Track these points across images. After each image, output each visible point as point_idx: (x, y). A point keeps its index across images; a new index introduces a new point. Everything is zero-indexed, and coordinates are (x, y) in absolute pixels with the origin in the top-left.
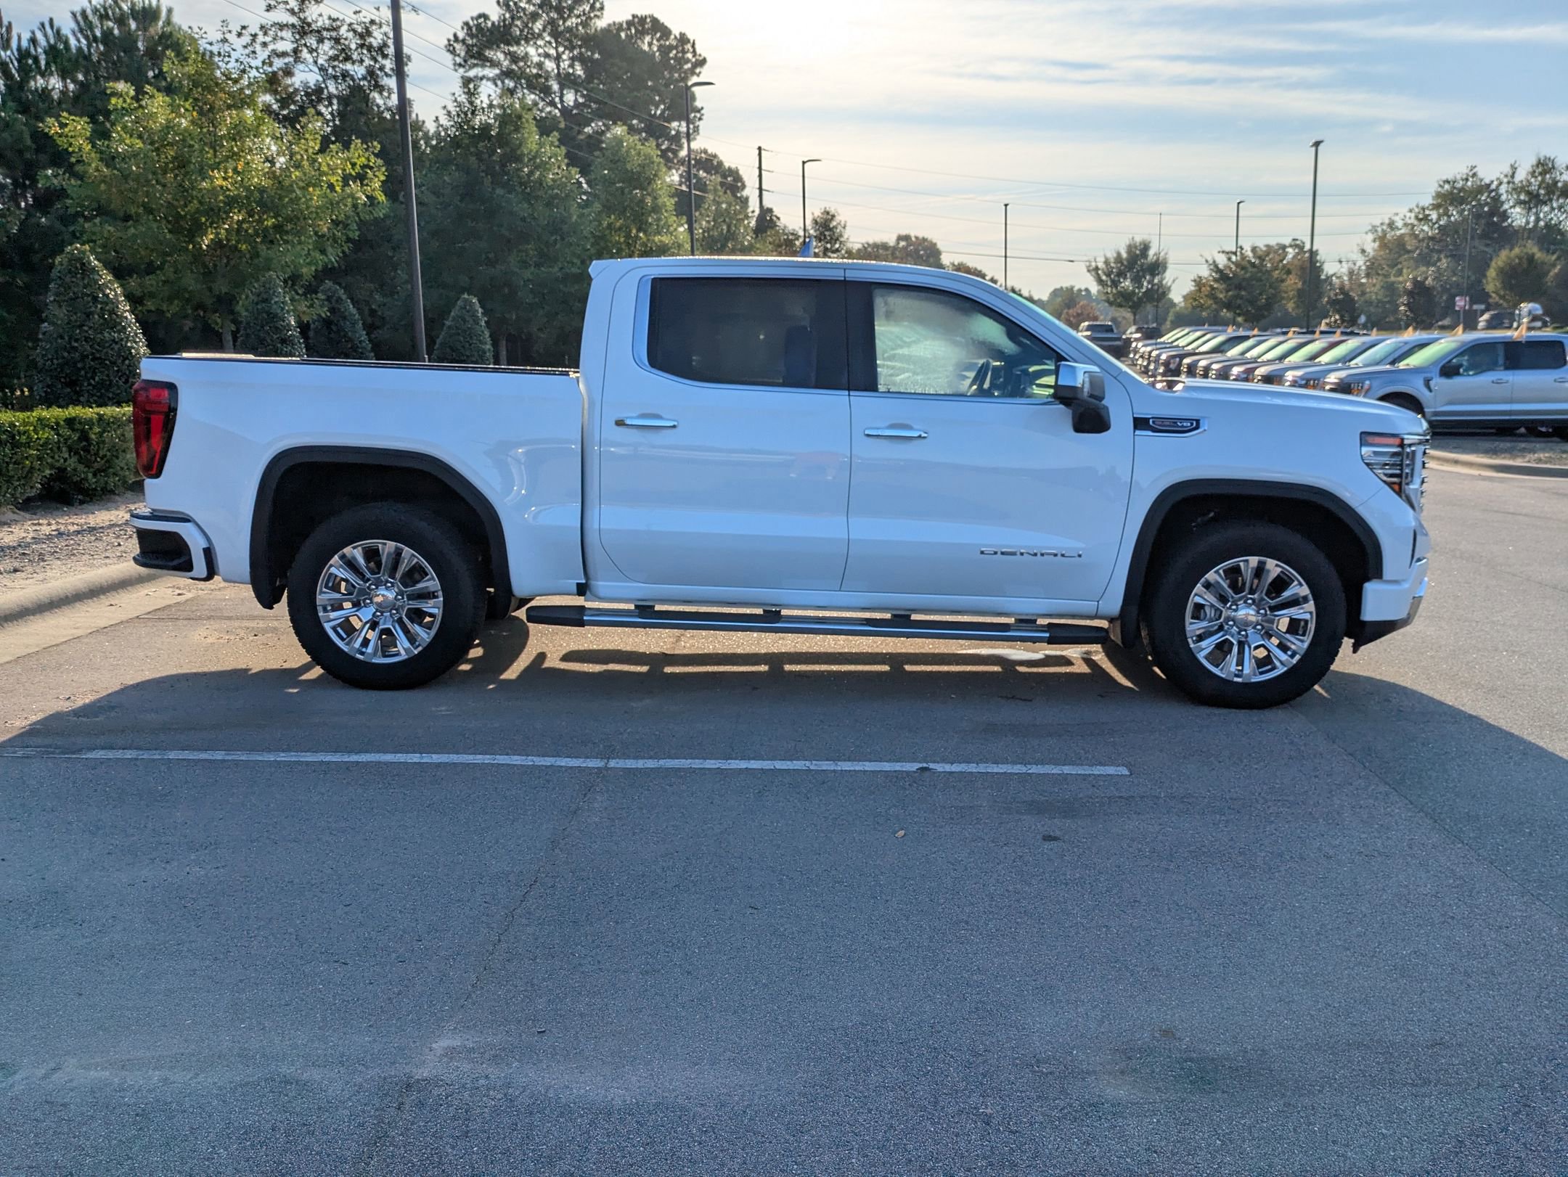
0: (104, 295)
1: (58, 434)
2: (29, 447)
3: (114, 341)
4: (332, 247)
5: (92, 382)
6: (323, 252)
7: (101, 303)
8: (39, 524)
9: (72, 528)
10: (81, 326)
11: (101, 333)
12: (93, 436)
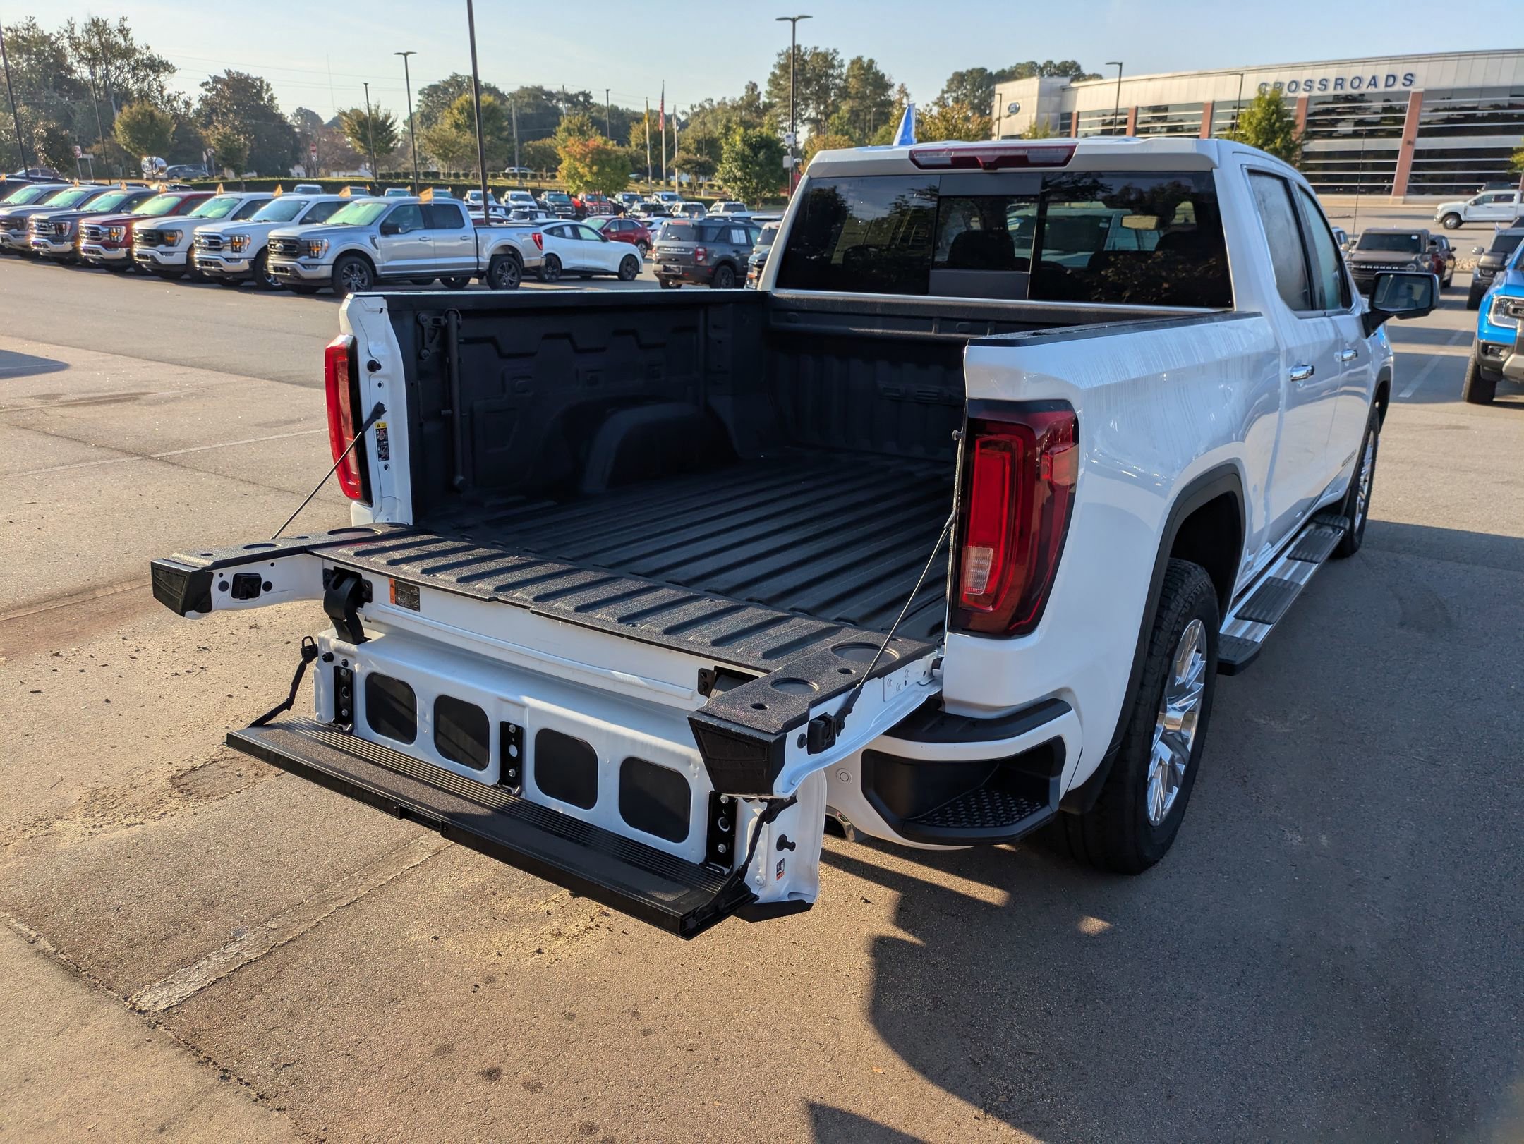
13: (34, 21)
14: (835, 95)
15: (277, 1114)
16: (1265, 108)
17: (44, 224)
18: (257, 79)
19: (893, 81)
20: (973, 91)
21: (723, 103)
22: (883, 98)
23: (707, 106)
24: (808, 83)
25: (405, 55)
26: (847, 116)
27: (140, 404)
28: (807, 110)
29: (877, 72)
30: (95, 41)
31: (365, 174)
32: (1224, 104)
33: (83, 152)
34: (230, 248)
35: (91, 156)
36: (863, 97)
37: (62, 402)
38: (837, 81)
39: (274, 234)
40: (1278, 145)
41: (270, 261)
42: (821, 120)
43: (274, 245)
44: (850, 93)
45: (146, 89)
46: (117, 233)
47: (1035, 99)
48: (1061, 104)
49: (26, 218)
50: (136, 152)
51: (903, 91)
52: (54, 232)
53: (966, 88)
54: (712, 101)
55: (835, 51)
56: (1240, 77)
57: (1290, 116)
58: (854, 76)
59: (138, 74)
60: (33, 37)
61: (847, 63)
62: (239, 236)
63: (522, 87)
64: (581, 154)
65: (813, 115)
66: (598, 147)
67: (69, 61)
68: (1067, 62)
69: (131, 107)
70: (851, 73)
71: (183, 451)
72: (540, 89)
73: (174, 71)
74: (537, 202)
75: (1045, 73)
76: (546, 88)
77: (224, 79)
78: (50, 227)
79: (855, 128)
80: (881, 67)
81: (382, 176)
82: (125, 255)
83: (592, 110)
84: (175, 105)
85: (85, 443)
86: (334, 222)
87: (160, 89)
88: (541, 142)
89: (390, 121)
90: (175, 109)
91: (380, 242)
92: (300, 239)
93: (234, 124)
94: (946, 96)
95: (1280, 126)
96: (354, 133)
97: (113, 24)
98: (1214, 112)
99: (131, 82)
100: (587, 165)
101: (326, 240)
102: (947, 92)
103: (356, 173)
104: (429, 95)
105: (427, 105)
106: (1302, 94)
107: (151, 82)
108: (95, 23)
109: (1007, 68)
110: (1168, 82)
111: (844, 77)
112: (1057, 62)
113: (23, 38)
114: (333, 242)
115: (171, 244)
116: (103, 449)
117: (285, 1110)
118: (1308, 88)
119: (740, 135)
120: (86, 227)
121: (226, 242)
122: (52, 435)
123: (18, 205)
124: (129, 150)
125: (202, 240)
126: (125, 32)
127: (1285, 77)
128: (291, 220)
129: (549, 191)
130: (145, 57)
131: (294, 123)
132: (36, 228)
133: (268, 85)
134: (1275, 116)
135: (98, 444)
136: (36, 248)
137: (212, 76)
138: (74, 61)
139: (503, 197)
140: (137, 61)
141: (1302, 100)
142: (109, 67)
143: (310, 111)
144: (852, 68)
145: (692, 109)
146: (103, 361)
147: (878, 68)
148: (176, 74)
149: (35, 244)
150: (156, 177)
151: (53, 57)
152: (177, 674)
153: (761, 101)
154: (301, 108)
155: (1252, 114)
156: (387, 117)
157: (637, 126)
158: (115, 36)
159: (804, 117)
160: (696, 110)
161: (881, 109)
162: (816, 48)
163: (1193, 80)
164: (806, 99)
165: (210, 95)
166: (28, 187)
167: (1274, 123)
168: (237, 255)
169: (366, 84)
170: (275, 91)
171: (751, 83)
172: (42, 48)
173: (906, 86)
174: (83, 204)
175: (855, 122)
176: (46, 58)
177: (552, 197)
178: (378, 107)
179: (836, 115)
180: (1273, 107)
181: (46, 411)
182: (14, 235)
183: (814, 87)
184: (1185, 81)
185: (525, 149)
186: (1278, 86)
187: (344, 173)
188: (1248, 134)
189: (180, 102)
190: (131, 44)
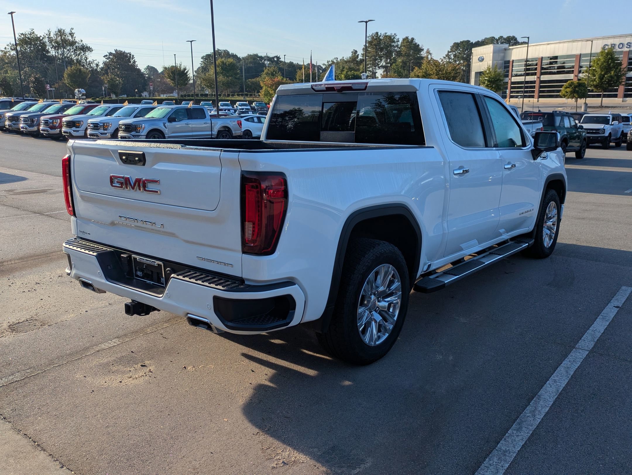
13: (33, 31)
14: (395, 55)
15: (8, 423)
16: (605, 57)
17: (26, 119)
18: (128, 53)
19: (423, 48)
20: (463, 51)
21: (342, 60)
22: (418, 55)
23: (335, 61)
24: (381, 50)
25: (191, 42)
26: (401, 64)
27: (46, 194)
28: (381, 62)
29: (416, 43)
30: (59, 39)
31: (175, 95)
32: (586, 55)
33: (51, 87)
34: (103, 128)
35: (54, 89)
36: (408, 55)
37: (15, 193)
38: (396, 48)
39: (121, 122)
40: (612, 74)
41: (119, 134)
42: (388, 66)
43: (121, 127)
44: (402, 53)
45: (79, 59)
46: (56, 122)
47: (492, 54)
48: (504, 57)
49: (19, 116)
50: (72, 87)
51: (428, 52)
52: (30, 123)
53: (460, 50)
54: (337, 59)
55: (395, 34)
56: (591, 42)
57: (619, 60)
58: (404, 46)
59: (76, 53)
60: (33, 37)
61: (401, 40)
62: (107, 123)
63: (248, 54)
64: (271, 84)
65: (384, 64)
66: (279, 81)
67: (47, 47)
68: (510, 36)
69: (71, 67)
70: (403, 45)
71: (58, 212)
72: (256, 55)
73: (92, 51)
74: (251, 107)
75: (499, 42)
76: (259, 55)
77: (114, 53)
78: (28, 120)
79: (404, 70)
80: (417, 41)
81: (182, 96)
82: (59, 132)
83: (280, 64)
84: (92, 66)
85: (19, 209)
86: (148, 117)
87: (85, 59)
88: (255, 79)
89: (186, 71)
90: (92, 68)
91: (167, 125)
92: (132, 124)
93: (117, 73)
94: (450, 54)
95: (613, 65)
96: (169, 77)
97: (67, 31)
98: (581, 59)
99: (73, 56)
100: (273, 90)
101: (143, 125)
102: (450, 52)
103: (172, 95)
104: (206, 59)
105: (205, 63)
106: (626, 49)
107: (82, 56)
108: (60, 31)
109: (480, 40)
110: (557, 45)
111: (399, 46)
112: (505, 36)
113: (28, 38)
114: (147, 126)
115: (78, 127)
116: (25, 211)
117: (11, 422)
118: (629, 46)
119: (344, 75)
120: (43, 120)
121: (101, 126)
122: (7, 206)
123: (16, 111)
124: (69, 86)
125: (91, 125)
126: (72, 35)
127: (617, 41)
128: (130, 116)
129: (256, 101)
130: (80, 45)
131: (145, 73)
132: (22, 121)
133: (133, 56)
134: (610, 61)
135: (24, 209)
136: (22, 129)
137: (109, 52)
138: (49, 48)
139: (235, 105)
140: (76, 47)
141: (626, 52)
142: (64, 50)
143: (153, 67)
144: (403, 42)
145: (328, 62)
146: (37, 177)
147: (416, 42)
148: (93, 52)
149: (22, 128)
150: (80, 98)
151: (41, 46)
152: (24, 292)
153: (359, 59)
154: (149, 66)
155: (599, 60)
156: (185, 69)
157: (299, 71)
158: (68, 36)
159: (380, 65)
160: (330, 63)
161: (418, 61)
162: (386, 33)
163: (570, 44)
164: (380, 57)
165: (108, 61)
166: (21, 103)
167: (610, 64)
168: (106, 132)
169: (175, 55)
170: (136, 59)
171: (354, 50)
172: (36, 42)
173: (430, 50)
174: (43, 110)
175: (404, 67)
176: (38, 47)
177: (258, 104)
178: (181, 65)
179: (395, 64)
180: (609, 56)
181: (7, 197)
182: (13, 124)
183: (384, 52)
184: (566, 45)
185: (247, 83)
186: (613, 46)
187: (166, 95)
188: (597, 69)
189: (94, 64)
190: (75, 40)
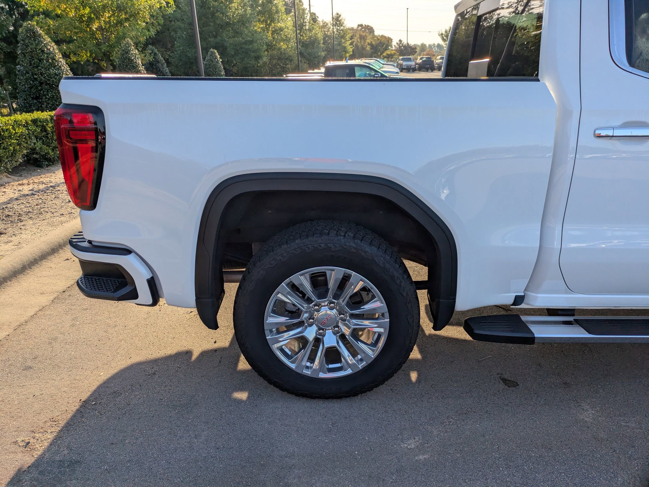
0: (47, 49)
1: (28, 129)
2: (11, 138)
3: (56, 74)
4: (152, 28)
5: (47, 96)
6: (149, 31)
7: (47, 54)
8: (23, 184)
9: (42, 187)
10: (37, 67)
11: (48, 70)
12: (49, 129)
